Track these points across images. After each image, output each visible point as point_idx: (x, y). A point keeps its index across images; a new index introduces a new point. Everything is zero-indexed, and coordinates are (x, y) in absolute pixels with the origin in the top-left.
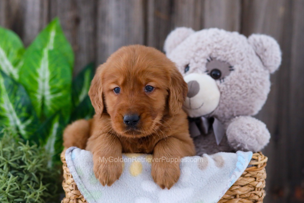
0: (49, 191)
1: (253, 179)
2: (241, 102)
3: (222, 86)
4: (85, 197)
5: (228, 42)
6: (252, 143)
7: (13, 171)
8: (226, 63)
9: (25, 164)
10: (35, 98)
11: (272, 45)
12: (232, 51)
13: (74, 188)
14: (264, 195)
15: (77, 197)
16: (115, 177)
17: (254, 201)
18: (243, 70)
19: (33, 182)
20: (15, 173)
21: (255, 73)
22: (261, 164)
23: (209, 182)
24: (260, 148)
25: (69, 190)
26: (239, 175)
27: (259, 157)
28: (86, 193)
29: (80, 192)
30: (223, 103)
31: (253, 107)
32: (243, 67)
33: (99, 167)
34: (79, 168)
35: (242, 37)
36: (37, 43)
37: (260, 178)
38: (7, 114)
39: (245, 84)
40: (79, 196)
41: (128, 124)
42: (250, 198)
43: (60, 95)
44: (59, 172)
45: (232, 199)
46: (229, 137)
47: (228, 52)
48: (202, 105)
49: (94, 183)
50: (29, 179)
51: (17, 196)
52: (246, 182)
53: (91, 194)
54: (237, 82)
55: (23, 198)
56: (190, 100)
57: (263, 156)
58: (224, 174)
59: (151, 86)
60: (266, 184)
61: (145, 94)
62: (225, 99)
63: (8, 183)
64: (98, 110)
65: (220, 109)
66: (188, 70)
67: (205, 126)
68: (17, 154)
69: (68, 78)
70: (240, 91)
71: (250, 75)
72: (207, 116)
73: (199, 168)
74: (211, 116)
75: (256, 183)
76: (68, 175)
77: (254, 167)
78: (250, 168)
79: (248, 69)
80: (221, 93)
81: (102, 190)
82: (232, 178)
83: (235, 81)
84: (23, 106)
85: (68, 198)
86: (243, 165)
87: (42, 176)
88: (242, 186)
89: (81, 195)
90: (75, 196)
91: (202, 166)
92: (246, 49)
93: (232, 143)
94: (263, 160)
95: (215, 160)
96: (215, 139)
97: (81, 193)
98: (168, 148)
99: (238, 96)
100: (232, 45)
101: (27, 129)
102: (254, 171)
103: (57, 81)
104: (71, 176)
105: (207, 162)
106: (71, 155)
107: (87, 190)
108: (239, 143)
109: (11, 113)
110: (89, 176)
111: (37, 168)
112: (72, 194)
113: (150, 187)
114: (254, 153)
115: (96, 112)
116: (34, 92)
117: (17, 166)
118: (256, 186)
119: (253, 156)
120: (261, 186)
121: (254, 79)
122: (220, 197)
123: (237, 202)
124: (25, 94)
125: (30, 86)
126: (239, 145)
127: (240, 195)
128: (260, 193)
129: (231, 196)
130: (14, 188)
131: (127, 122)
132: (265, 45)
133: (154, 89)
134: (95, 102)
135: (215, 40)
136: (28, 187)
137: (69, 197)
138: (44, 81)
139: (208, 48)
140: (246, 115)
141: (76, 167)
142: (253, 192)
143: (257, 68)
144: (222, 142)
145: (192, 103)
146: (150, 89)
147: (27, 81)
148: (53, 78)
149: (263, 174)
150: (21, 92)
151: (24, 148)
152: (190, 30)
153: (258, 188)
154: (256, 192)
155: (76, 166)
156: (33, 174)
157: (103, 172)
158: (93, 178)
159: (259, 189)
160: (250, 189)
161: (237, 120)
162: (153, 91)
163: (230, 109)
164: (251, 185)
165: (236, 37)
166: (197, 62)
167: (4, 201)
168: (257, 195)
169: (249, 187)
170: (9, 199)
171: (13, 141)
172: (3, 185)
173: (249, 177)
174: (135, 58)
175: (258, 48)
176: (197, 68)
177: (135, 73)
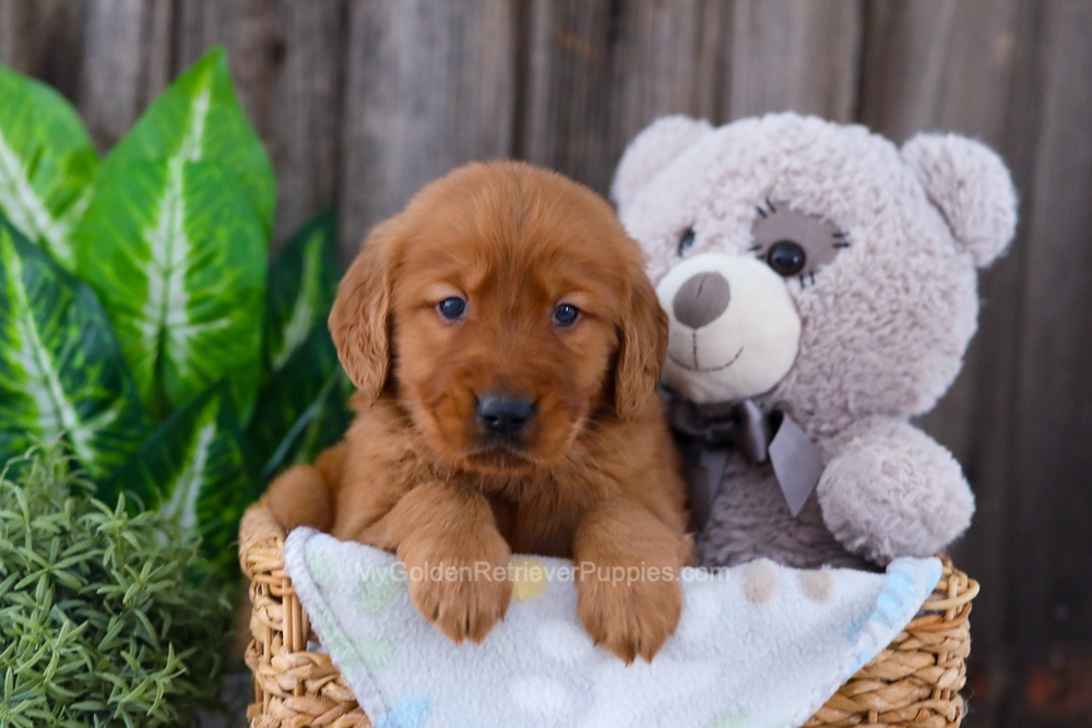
0: (193, 676)
1: (929, 659)
2: (872, 356)
3: (807, 296)
4: (336, 657)
5: (832, 151)
6: (908, 536)
7: (68, 604)
8: (822, 221)
9: (111, 581)
10: (138, 334)
11: (984, 168)
12: (844, 181)
14: (963, 713)
18: (882, 243)
19: (140, 641)
20: (74, 609)
21: (923, 256)
22: (958, 607)
27: (951, 580)
28: (340, 645)
30: (809, 358)
32: (880, 234)
35: (878, 145)
36: (143, 137)
37: (951, 655)
38: (30, 387)
39: (888, 293)
42: (916, 724)
43: (222, 325)
45: (852, 726)
47: (828, 184)
48: (737, 356)
50: (123, 634)
51: (81, 694)
52: (904, 668)
53: (358, 647)
54: (860, 284)
55: (103, 701)
56: (694, 336)
57: (965, 579)
59: (571, 306)
61: (552, 334)
62: (816, 342)
63: (53, 647)
65: (798, 380)
68: (82, 540)
69: (255, 264)
70: (869, 318)
71: (907, 265)
73: (747, 595)
75: (937, 671)
77: (934, 618)
78: (922, 622)
79: (898, 243)
80: (804, 322)
81: (396, 638)
82: (860, 643)
83: (851, 283)
84: (90, 361)
86: (902, 604)
87: (167, 622)
88: (889, 682)
91: (756, 591)
92: (892, 177)
93: (839, 530)
94: (964, 592)
99: (861, 333)
100: (843, 160)
102: (933, 631)
103: (217, 276)
108: (861, 532)
109: (46, 382)
111: (153, 595)
116: (132, 312)
117: (83, 585)
118: (937, 682)
120: (954, 682)
121: (919, 276)
124: (98, 318)
125: (119, 291)
126: (860, 542)
127: (878, 714)
128: (949, 708)
129: (851, 716)
130: (75, 665)
131: (490, 418)
132: (962, 166)
133: (579, 317)
135: (786, 144)
136: (122, 662)
138: (167, 274)
139: (759, 170)
142: (929, 704)
143: (929, 241)
145: (701, 346)
147: (107, 272)
148: (202, 264)
149: (961, 642)
150: (85, 310)
151: (109, 520)
153: (943, 691)
154: (938, 704)
156: (139, 614)
158: (369, 594)
159: (948, 694)
160: (917, 692)
162: (575, 324)
163: (835, 382)
164: (922, 679)
166: (722, 217)
167: (36, 707)
168: (941, 715)
169: (913, 688)
170: (51, 702)
171: (63, 491)
172: (34, 652)
173: (914, 652)
174: (523, 204)
175: (935, 176)
176: (720, 236)
177: (526, 258)
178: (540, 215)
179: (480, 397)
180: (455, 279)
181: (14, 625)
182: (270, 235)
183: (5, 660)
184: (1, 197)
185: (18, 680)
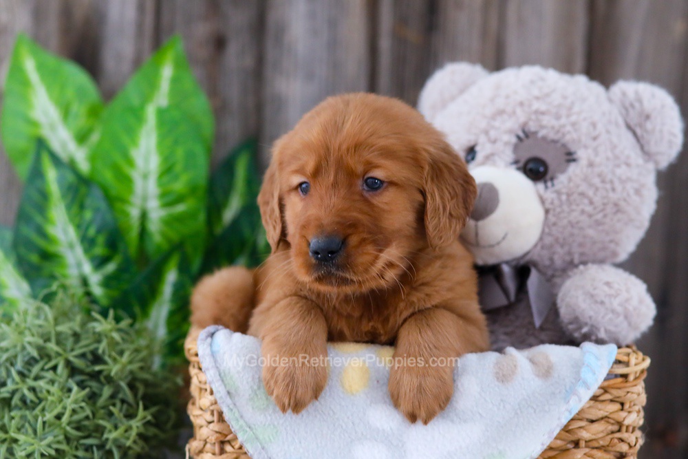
0: (157, 422)
1: (618, 406)
2: (591, 232)
3: (549, 195)
4: (241, 438)
5: (565, 97)
6: (616, 326)
7: (79, 378)
8: (559, 145)
9: (105, 363)
10: (127, 215)
11: (663, 106)
12: (573, 118)
13: (216, 418)
14: (641, 442)
15: (222, 439)
16: (310, 393)
17: (618, 455)
18: (597, 160)
19: (123, 401)
20: (82, 382)
21: (624, 167)
22: (636, 373)
23: (519, 412)
24: (632, 336)
25: (204, 423)
26: (586, 395)
27: (631, 356)
28: (243, 430)
29: (229, 426)
30: (550, 234)
31: (617, 244)
32: (596, 154)
33: (275, 370)
34: (229, 373)
35: (596, 87)
36: (131, 92)
37: (632, 404)
38: (62, 249)
39: (602, 193)
40: (226, 436)
41: (317, 259)
42: (610, 448)
43: (180, 208)
44: (179, 381)
45: (568, 450)
46: (563, 311)
47: (563, 121)
48: (504, 238)
49: (262, 407)
50: (113, 397)
51: (86, 433)
52: (602, 412)
53: (254, 431)
54: (583, 187)
55: (100, 438)
56: (476, 226)
57: (641, 355)
58: (554, 393)
59: (377, 179)
60: (646, 418)
61: (363, 196)
62: (554, 224)
63: (68, 404)
65: (543, 248)
66: (473, 159)
67: (510, 284)
68: (87, 338)
69: (201, 171)
70: (589, 209)
71: (613, 173)
72: (514, 263)
73: (498, 379)
74: (522, 262)
75: (623, 414)
76: (201, 389)
77: (620, 380)
78: (611, 382)
79: (608, 159)
80: (547, 211)
81: (278, 424)
82: (571, 402)
83: (578, 186)
84: (99, 231)
85: (200, 440)
86: (595, 374)
87: (141, 390)
88: (592, 421)
89: (231, 433)
90: (218, 435)
91: (504, 375)
92: (604, 114)
93: (571, 323)
94: (640, 363)
95: (532, 361)
96: (531, 315)
97: (233, 430)
98: (430, 333)
99: (584, 218)
100: (573, 103)
101: (107, 282)
102: (619, 388)
103: (176, 178)
104: (209, 390)
105: (515, 366)
106: (211, 345)
107: (246, 423)
108: (586, 324)
109: (71, 246)
110: (250, 392)
111: (131, 372)
112: (212, 430)
113: (386, 419)
114: (619, 347)
116: (124, 201)
117: (87, 366)
118: (623, 421)
119: (618, 353)
120: (634, 421)
121: (622, 181)
122: (543, 444)
123: (579, 456)
124: (102, 205)
125: (116, 188)
126: (585, 330)
127: (586, 442)
128: (631, 438)
129: (568, 443)
130: (81, 415)
131: (316, 253)
132: (648, 105)
133: (384, 185)
134: (268, 218)
135: (536, 92)
136: (111, 414)
137: (204, 437)
138: (145, 176)
139: (519, 111)
140: (602, 261)
141: (221, 371)
142: (618, 435)
143: (628, 157)
144: (546, 321)
145: (481, 232)
146: (376, 185)
147: (108, 176)
148: (167, 171)
149: (639, 395)
150: (95, 200)
151: (103, 326)
152: (478, 70)
153: (627, 427)
154: (624, 435)
155: (222, 368)
156: (123, 384)
157: (284, 380)
159: (631, 429)
160: (611, 428)
161: (582, 273)
162: (381, 190)
163: (566, 248)
164: (613, 419)
166: (494, 142)
167: (59, 442)
168: (626, 442)
169: (608, 424)
170: (68, 439)
171: (76, 309)
172: (56, 407)
173: (608, 402)
175: (631, 111)
176: (492, 155)
177: (339, 150)
179: (310, 240)
181: (44, 392)
182: (211, 152)
183: (38, 413)
184: (45, 132)
185: (47, 425)
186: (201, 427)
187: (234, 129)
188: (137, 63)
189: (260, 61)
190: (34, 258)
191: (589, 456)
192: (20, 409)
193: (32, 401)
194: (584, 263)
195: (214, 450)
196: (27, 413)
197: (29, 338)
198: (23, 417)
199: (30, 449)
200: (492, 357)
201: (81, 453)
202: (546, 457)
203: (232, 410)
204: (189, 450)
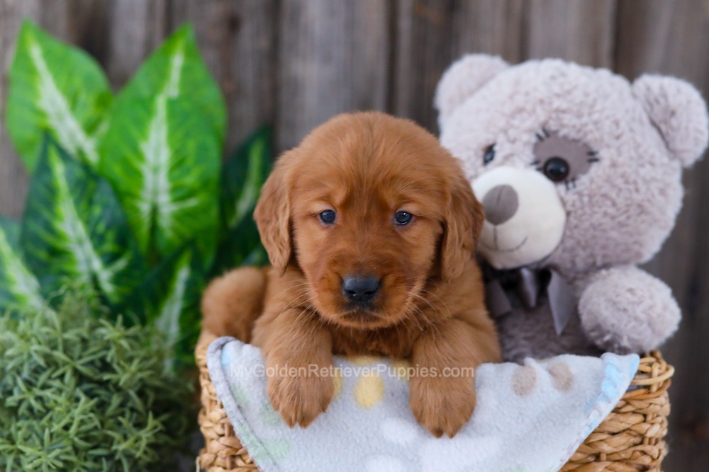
0: (169, 430)
1: (640, 418)
2: (614, 234)
3: (571, 197)
4: (252, 453)
5: (587, 95)
6: (640, 334)
7: (87, 386)
8: (580, 144)
9: (113, 371)
10: (136, 210)
11: (689, 102)
12: (596, 116)
13: (226, 431)
14: (665, 452)
15: (233, 453)
16: (317, 405)
17: (641, 468)
18: (620, 160)
19: (132, 410)
20: (91, 390)
21: (648, 167)
22: (659, 383)
23: (538, 425)
24: (653, 342)
25: (214, 436)
26: (606, 409)
27: (654, 366)
28: (254, 445)
29: (239, 441)
30: (571, 237)
31: (641, 245)
32: (619, 153)
33: (279, 383)
34: (239, 387)
35: (620, 82)
36: (140, 82)
37: (655, 415)
38: (71, 245)
39: (625, 194)
40: (237, 450)
41: (351, 297)
42: (632, 461)
43: (192, 203)
44: (191, 387)
45: (589, 463)
46: (585, 318)
47: (585, 119)
48: (524, 243)
49: (274, 422)
50: (122, 405)
51: (95, 443)
52: (623, 424)
53: (266, 446)
54: (606, 189)
55: (109, 448)
56: (495, 230)
57: (664, 364)
58: (573, 406)
59: (407, 213)
60: (670, 427)
61: (394, 231)
62: (576, 227)
63: (76, 415)
64: (278, 257)
65: (564, 250)
66: (492, 159)
67: (530, 288)
68: (95, 345)
69: (213, 164)
70: (611, 211)
71: (637, 173)
72: (534, 267)
73: (516, 391)
74: (543, 265)
75: (646, 426)
76: (211, 401)
77: (642, 391)
78: (634, 394)
79: (631, 158)
80: (568, 214)
81: (290, 439)
82: (591, 417)
83: (600, 187)
84: (108, 227)
85: (211, 453)
86: (616, 386)
87: (151, 396)
88: (613, 434)
89: (242, 448)
90: (228, 449)
91: (522, 388)
92: (627, 111)
93: (593, 330)
94: (663, 373)
95: (551, 372)
96: (551, 319)
97: (243, 445)
98: (446, 345)
99: (607, 220)
100: (595, 101)
101: (118, 279)
102: (641, 400)
103: (188, 171)
104: (219, 403)
105: (534, 378)
106: (220, 358)
107: (257, 437)
108: (608, 332)
109: (80, 242)
110: (261, 406)
111: (141, 380)
112: (223, 444)
113: (401, 432)
114: (642, 356)
115: (272, 261)
116: (133, 196)
117: (95, 374)
118: (646, 433)
119: (641, 364)
120: (657, 433)
121: (646, 182)
122: (562, 460)
123: (600, 470)
124: (112, 201)
125: (125, 183)
126: (607, 338)
127: (607, 455)
128: (654, 450)
129: (588, 457)
130: (89, 426)
131: (350, 292)
132: (673, 101)
133: (413, 219)
134: (271, 238)
135: (557, 89)
136: (120, 424)
137: (215, 450)
138: (156, 170)
139: (539, 110)
140: (625, 263)
141: (231, 385)
142: (640, 448)
143: (652, 156)
144: (568, 326)
145: (500, 237)
146: (405, 219)
147: (117, 171)
148: (179, 164)
149: (662, 406)
150: (104, 195)
151: (110, 332)
152: (497, 62)
153: (650, 439)
154: (647, 448)
155: (232, 382)
156: (132, 393)
157: (288, 394)
158: (270, 411)
159: (653, 441)
160: (633, 440)
161: (604, 278)
162: (410, 224)
163: (588, 251)
164: (635, 431)
165: (605, 80)
166: (513, 141)
167: (67, 453)
168: (648, 455)
169: (630, 437)
170: (76, 450)
171: (85, 312)
172: (64, 417)
173: (629, 414)
174: (373, 145)
175: (657, 109)
176: (512, 155)
177: (373, 182)
178: (384, 153)
179: (344, 278)
180: (327, 198)
181: (52, 402)
183: (46, 424)
184: (53, 122)
185: (55, 436)
186: (212, 439)
187: (249, 112)
188: (149, 49)
189: (276, 42)
190: (42, 255)
191: (610, 470)
192: (27, 418)
193: (39, 411)
194: (606, 266)
195: (225, 463)
196: (34, 423)
197: (35, 347)
198: (30, 427)
199: (37, 462)
200: (511, 367)
201: (89, 464)
202: (566, 470)
203: (242, 425)
204: (200, 462)
